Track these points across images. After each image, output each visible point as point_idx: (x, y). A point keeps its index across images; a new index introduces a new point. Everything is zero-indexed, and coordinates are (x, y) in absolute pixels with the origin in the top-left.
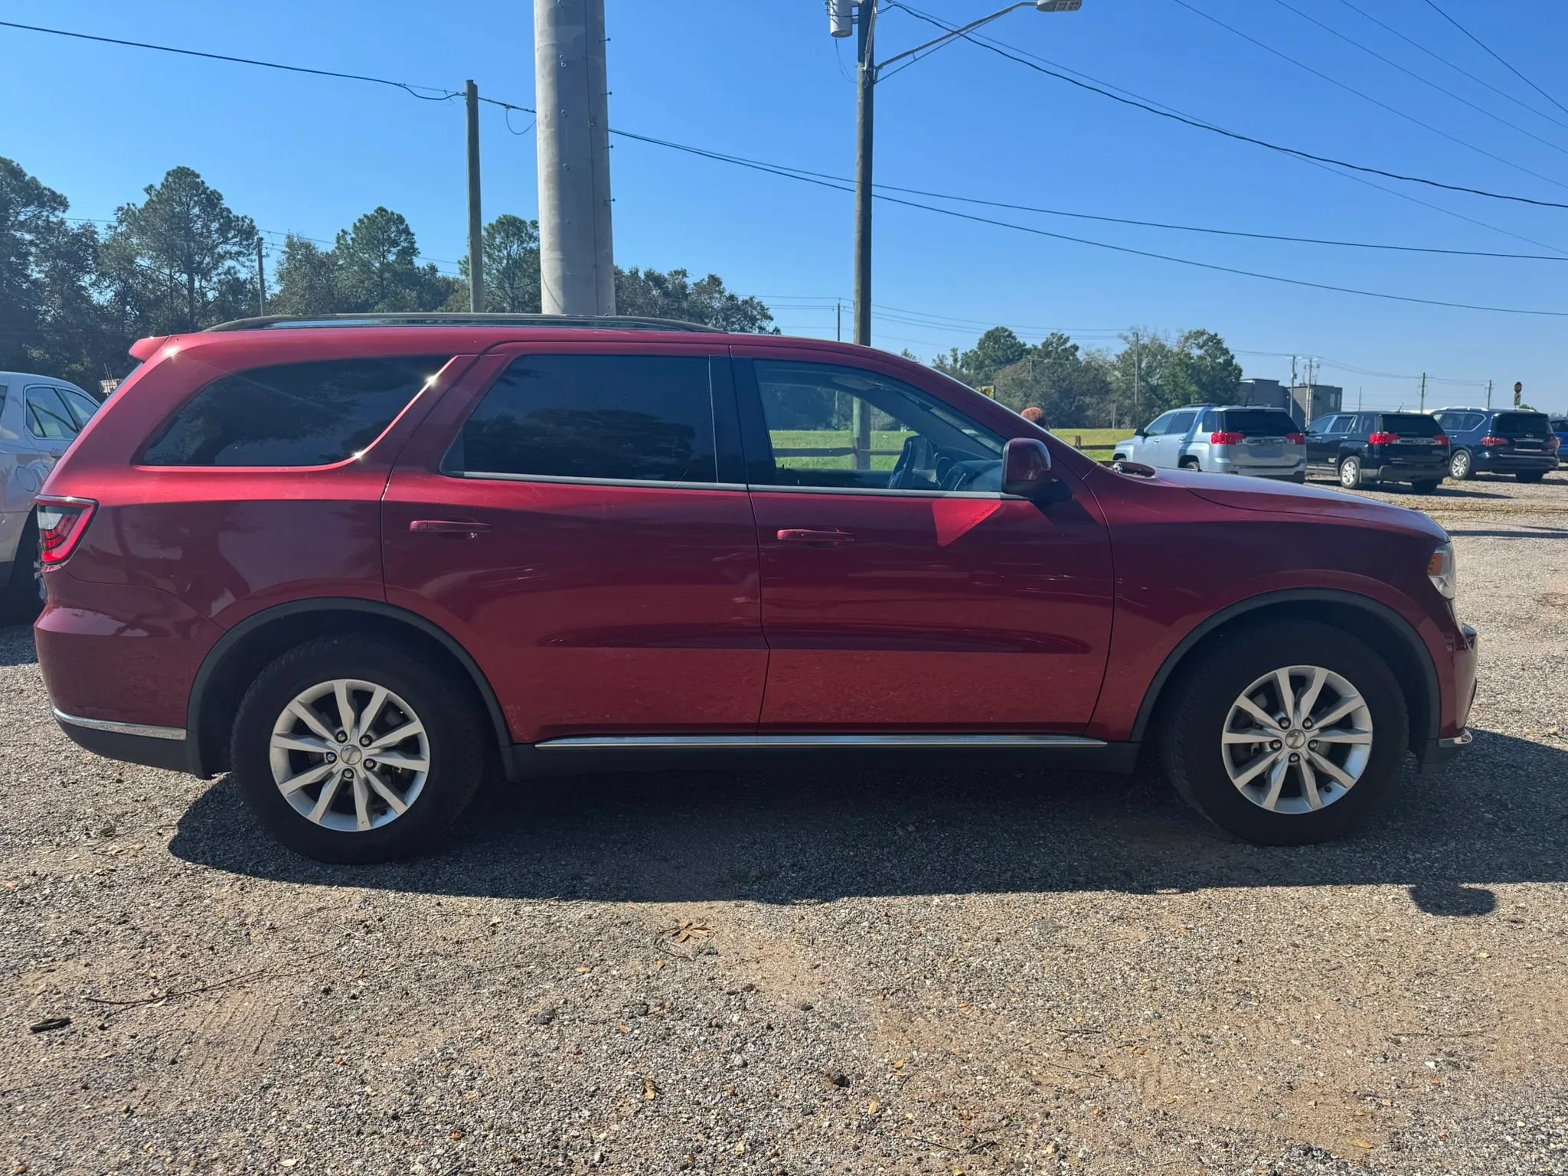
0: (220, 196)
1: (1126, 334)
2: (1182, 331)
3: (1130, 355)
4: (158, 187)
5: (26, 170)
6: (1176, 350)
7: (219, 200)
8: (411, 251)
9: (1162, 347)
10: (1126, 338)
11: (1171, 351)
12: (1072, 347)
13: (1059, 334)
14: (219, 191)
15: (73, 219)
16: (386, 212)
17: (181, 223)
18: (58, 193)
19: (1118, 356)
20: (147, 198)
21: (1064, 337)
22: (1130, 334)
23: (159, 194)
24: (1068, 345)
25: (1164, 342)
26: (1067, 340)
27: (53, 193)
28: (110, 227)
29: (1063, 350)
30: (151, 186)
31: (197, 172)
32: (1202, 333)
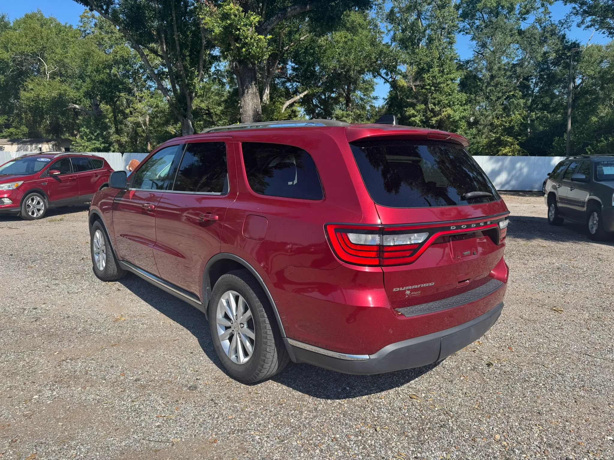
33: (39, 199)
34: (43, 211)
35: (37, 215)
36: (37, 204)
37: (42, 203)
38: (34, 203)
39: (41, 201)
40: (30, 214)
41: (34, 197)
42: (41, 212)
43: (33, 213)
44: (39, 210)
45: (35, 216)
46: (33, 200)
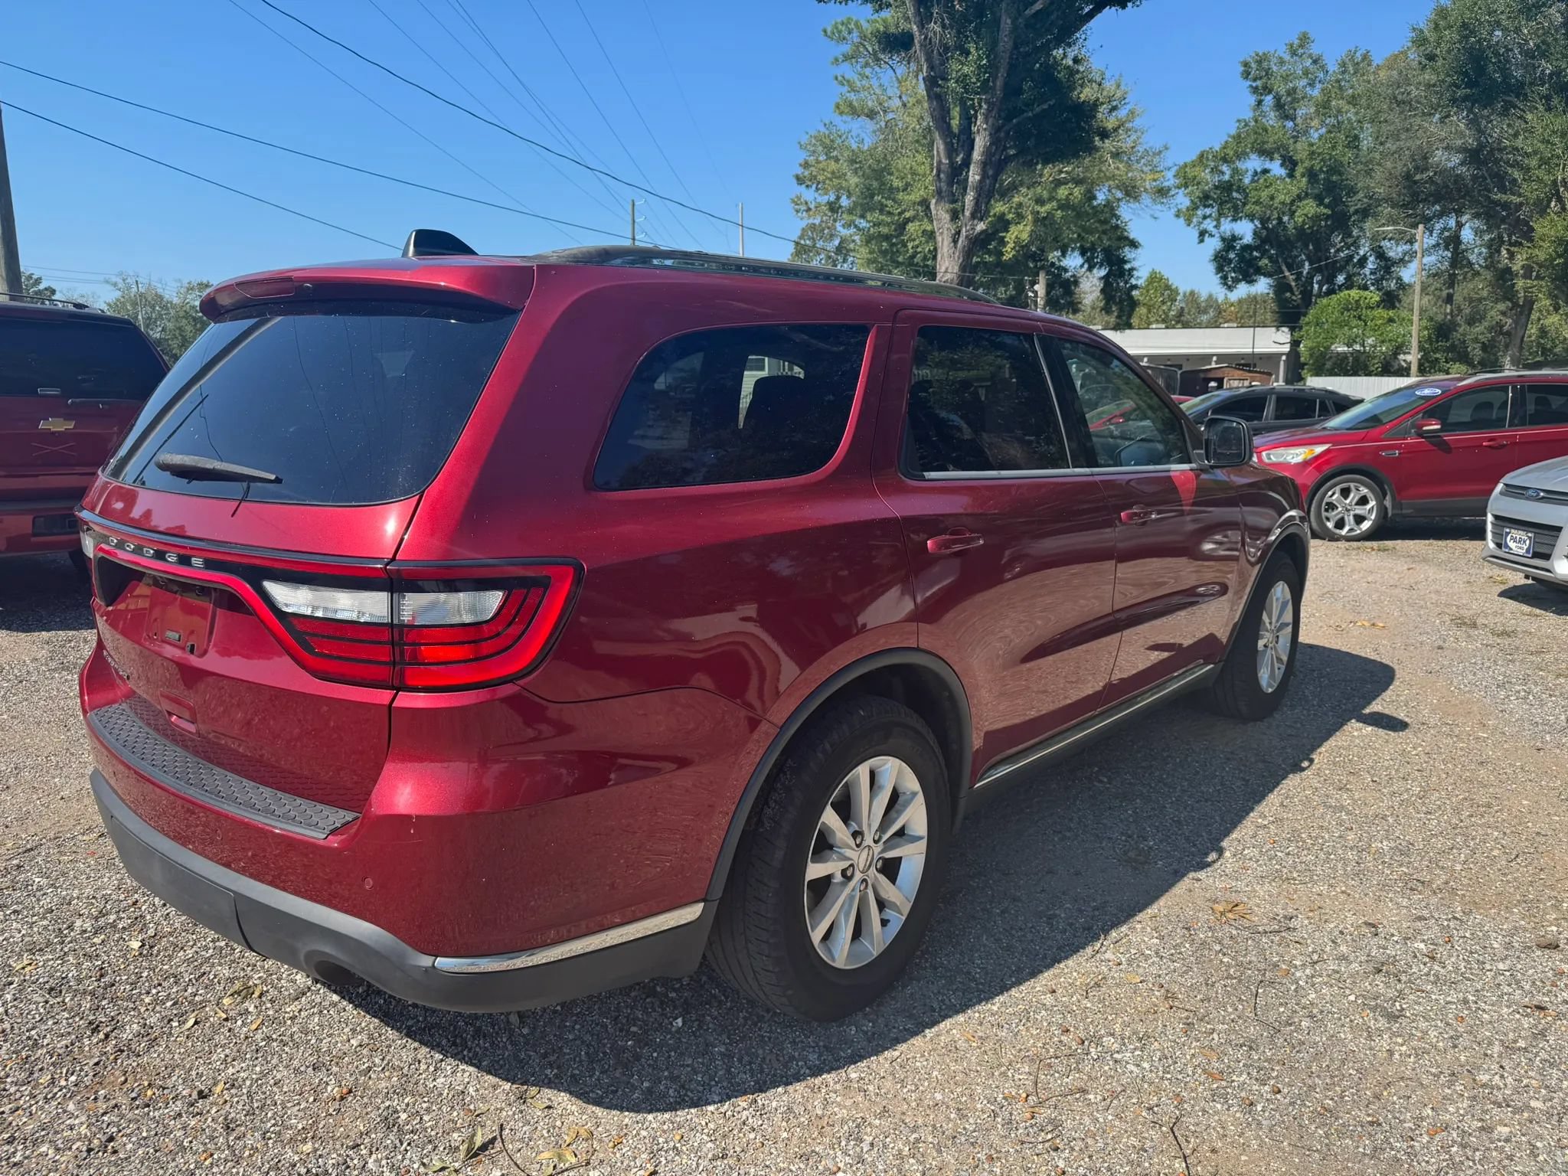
1: (114, 279)
2: (180, 281)
3: (123, 304)
6: (176, 300)
9: (161, 297)
10: (115, 285)
11: (171, 303)
12: (46, 289)
13: (28, 273)
19: (109, 305)
21: (35, 277)
22: (119, 281)
24: (42, 287)
25: (160, 291)
26: (38, 281)
29: (36, 293)
32: (207, 286)
33: (1364, 491)
34: (1370, 523)
35: (1351, 530)
36: (1357, 504)
37: (1372, 503)
38: (1348, 501)
39: (1370, 495)
40: (1330, 525)
41: (1352, 485)
42: (1366, 525)
43: (1340, 524)
44: (1359, 519)
45: (1344, 532)
46: (1345, 493)
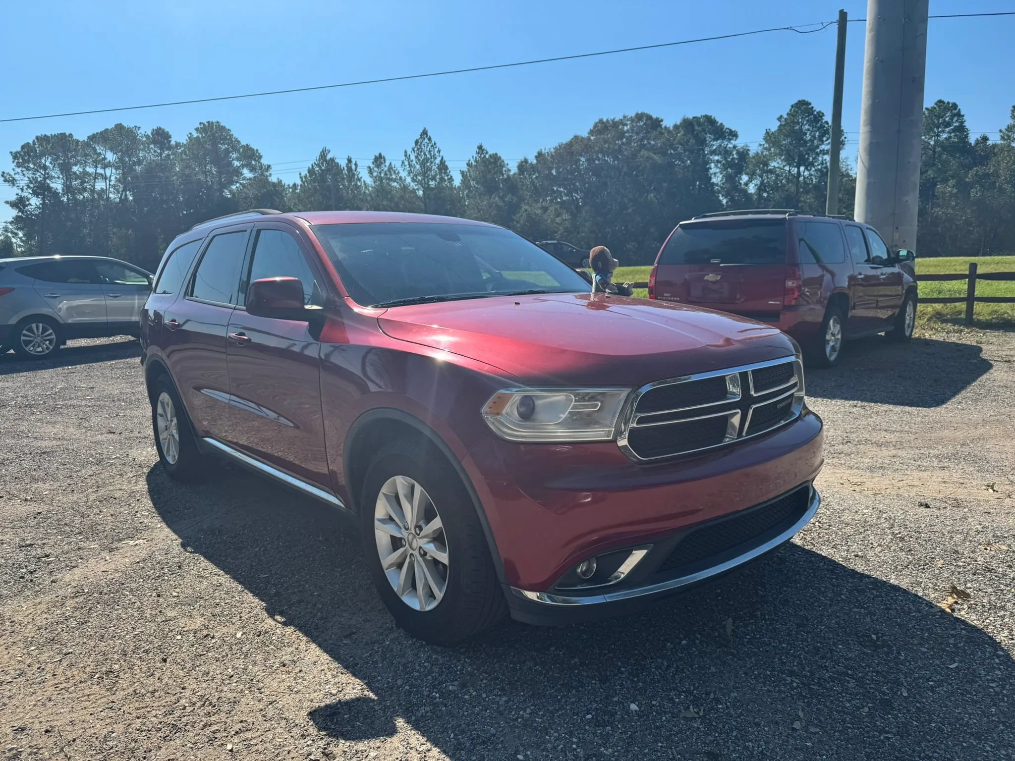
0: (823, 114)
4: (785, 116)
5: (717, 119)
7: (821, 117)
8: (961, 129)
14: (822, 111)
15: (739, 143)
16: (943, 102)
17: (798, 136)
18: (733, 130)
20: (778, 123)
23: (786, 119)
27: (730, 130)
28: (760, 145)
30: (781, 116)
31: (809, 101)
